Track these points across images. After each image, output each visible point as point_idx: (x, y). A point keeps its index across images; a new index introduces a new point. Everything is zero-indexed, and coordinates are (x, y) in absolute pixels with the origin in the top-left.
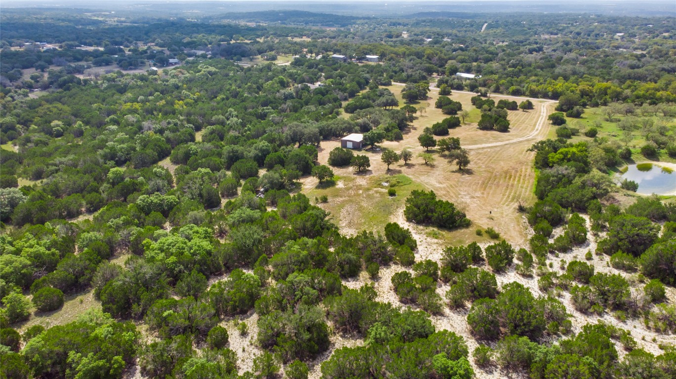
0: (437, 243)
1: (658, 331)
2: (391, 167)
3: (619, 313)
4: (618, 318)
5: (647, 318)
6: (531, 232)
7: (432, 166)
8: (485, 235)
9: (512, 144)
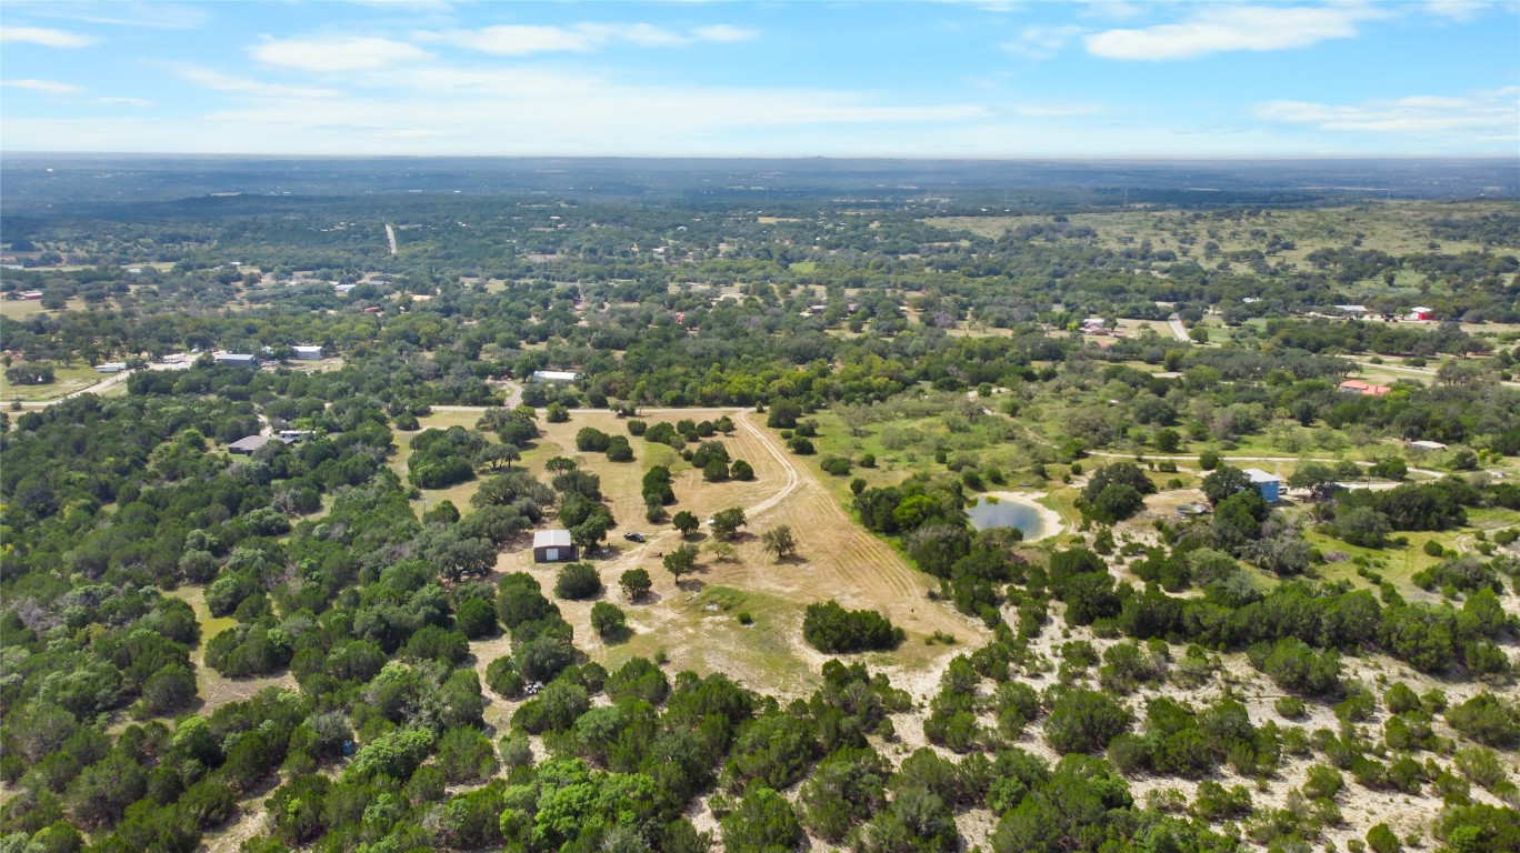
0: (899, 671)
1: (1189, 688)
2: (683, 577)
3: (1151, 683)
4: (1151, 688)
5: (1172, 680)
6: (979, 622)
7: (736, 561)
8: (935, 642)
9: (789, 498)
